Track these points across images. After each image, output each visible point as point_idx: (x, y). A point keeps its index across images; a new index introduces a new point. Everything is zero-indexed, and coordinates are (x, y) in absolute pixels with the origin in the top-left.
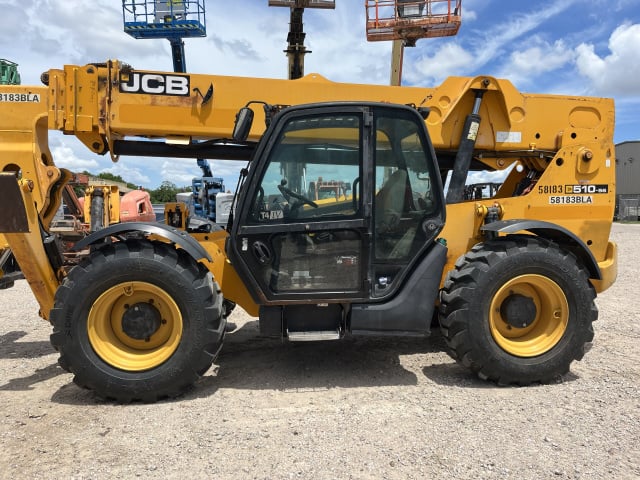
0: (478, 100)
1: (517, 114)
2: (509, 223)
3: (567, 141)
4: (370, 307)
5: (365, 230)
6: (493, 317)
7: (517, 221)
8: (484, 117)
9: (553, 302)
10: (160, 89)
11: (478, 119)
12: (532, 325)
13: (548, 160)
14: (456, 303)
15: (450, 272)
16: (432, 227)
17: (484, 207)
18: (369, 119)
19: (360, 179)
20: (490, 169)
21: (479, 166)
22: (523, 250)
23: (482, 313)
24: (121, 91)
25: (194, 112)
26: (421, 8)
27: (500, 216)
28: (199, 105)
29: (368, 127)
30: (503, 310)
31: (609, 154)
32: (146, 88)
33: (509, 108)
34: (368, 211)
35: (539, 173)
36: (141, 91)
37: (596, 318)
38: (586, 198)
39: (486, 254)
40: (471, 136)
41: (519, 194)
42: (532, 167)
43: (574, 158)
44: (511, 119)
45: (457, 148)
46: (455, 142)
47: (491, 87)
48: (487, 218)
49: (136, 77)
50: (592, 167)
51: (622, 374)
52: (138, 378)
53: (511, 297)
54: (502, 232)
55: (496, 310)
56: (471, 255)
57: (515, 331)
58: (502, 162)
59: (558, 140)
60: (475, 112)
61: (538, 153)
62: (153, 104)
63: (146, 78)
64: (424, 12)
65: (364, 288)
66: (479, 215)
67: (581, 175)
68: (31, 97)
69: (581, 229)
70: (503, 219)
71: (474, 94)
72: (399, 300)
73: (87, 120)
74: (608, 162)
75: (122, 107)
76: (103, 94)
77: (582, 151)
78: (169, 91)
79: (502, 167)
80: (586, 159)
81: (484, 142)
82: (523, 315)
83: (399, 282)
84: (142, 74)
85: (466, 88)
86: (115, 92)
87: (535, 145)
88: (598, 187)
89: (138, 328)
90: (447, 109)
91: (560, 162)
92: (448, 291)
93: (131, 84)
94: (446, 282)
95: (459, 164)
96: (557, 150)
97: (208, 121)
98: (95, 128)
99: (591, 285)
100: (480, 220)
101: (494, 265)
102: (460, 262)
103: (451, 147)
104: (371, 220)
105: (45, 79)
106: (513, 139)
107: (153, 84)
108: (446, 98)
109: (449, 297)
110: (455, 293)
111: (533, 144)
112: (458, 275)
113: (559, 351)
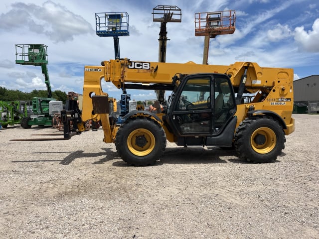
0: (246, 70)
1: (259, 74)
2: (257, 111)
3: (276, 83)
4: (213, 138)
5: (211, 113)
6: (252, 141)
7: (260, 110)
8: (248, 76)
9: (271, 136)
10: (141, 67)
11: (246, 76)
12: (265, 144)
13: (270, 90)
14: (240, 136)
15: (238, 127)
16: (232, 112)
17: (248, 106)
18: (213, 79)
19: (210, 97)
20: (250, 93)
21: (246, 92)
22: (262, 119)
23: (248, 139)
24: (128, 68)
25: (151, 75)
26: (218, 22)
27: (254, 109)
28: (153, 72)
29: (213, 81)
30: (255, 139)
31: (291, 88)
32: (136, 67)
33: (257, 72)
34: (212, 107)
35: (267, 94)
36: (134, 68)
37: (285, 142)
38: (283, 103)
39: (250, 121)
40: (244, 82)
41: (260, 102)
42: (265, 92)
43: (279, 89)
44: (257, 76)
45: (239, 86)
46: (238, 84)
47: (250, 65)
48: (249, 109)
49: (133, 63)
50: (285, 92)
51: (295, 161)
52: (141, 158)
53: (258, 135)
54: (255, 114)
55: (253, 139)
56: (244, 121)
57: (259, 146)
58: (254, 90)
59: (274, 83)
60: (245, 74)
61: (266, 88)
62: (138, 72)
63: (136, 64)
64: (219, 24)
65: (211, 131)
66: (246, 108)
67: (282, 95)
68: (99, 70)
69: (282, 113)
70: (255, 110)
71: (245, 68)
72: (222, 135)
73: (117, 78)
74: (291, 91)
75: (128, 73)
76: (122, 69)
77: (282, 87)
78: (143, 68)
79: (254, 92)
80: (283, 90)
81: (248, 84)
82: (262, 141)
83: (222, 130)
84: (135, 62)
85: (242, 66)
86: (126, 68)
87: (265, 85)
88: (287, 99)
89: (141, 143)
90: (236, 73)
91: (274, 91)
92: (237, 133)
93: (131, 65)
94: (237, 130)
95: (240, 92)
96: (273, 87)
97: (156, 77)
98: (120, 80)
99: (284, 131)
100: (247, 110)
101: (252, 124)
102: (241, 123)
103: (237, 86)
104: (213, 110)
105: (103, 64)
106: (258, 83)
107: (138, 65)
108: (235, 69)
109: (238, 135)
110: (239, 133)
111: (265, 84)
112: (240, 127)
113: (273, 152)
